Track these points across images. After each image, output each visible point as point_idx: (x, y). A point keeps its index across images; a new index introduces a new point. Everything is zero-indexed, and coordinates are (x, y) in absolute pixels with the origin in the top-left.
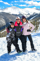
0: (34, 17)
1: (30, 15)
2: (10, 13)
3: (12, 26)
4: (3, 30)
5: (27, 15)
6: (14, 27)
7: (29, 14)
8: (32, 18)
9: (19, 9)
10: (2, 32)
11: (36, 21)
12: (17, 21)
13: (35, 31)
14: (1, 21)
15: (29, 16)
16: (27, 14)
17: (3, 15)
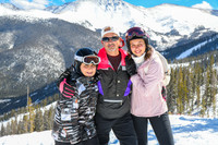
0: (195, 48)
1: (178, 38)
2: (87, 26)
3: (88, 70)
4: (50, 98)
5: (166, 38)
6: (96, 75)
7: (174, 33)
8: (189, 52)
9: (131, 8)
10: (48, 107)
11: (206, 64)
12: (106, 44)
13: (202, 112)
14: (46, 57)
15: (172, 41)
16: (167, 34)
17: (55, 34)
